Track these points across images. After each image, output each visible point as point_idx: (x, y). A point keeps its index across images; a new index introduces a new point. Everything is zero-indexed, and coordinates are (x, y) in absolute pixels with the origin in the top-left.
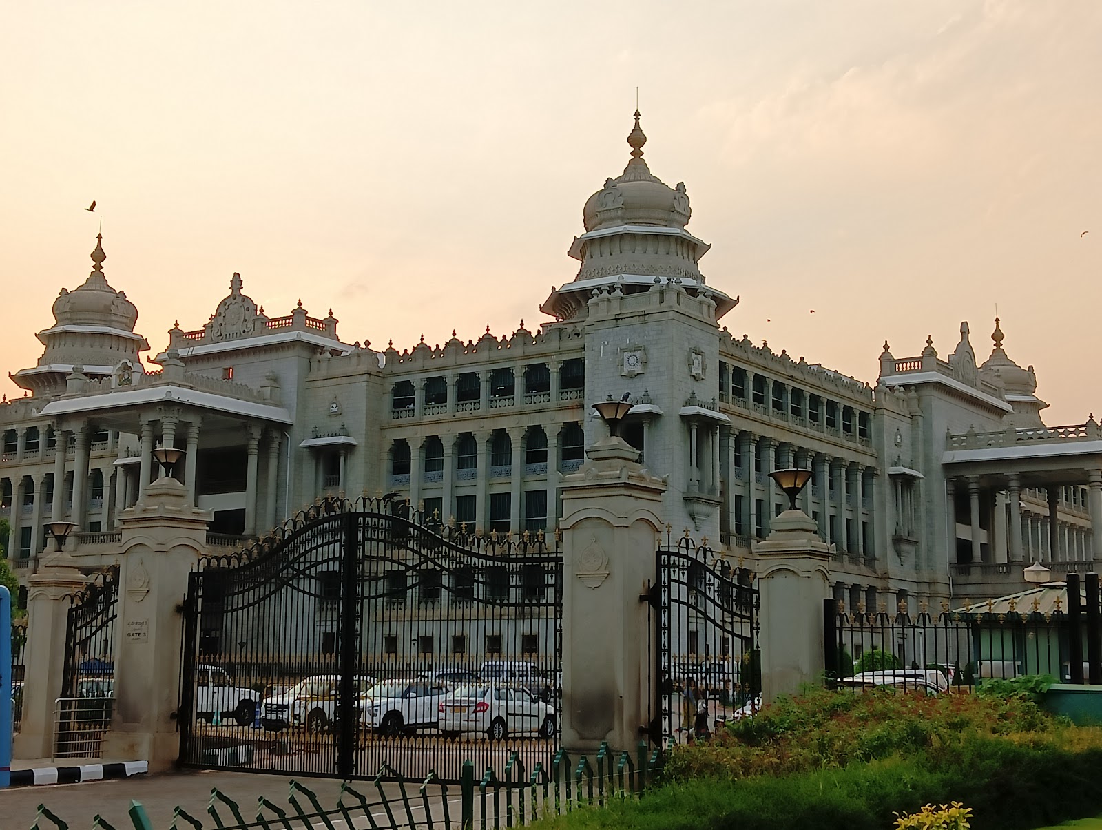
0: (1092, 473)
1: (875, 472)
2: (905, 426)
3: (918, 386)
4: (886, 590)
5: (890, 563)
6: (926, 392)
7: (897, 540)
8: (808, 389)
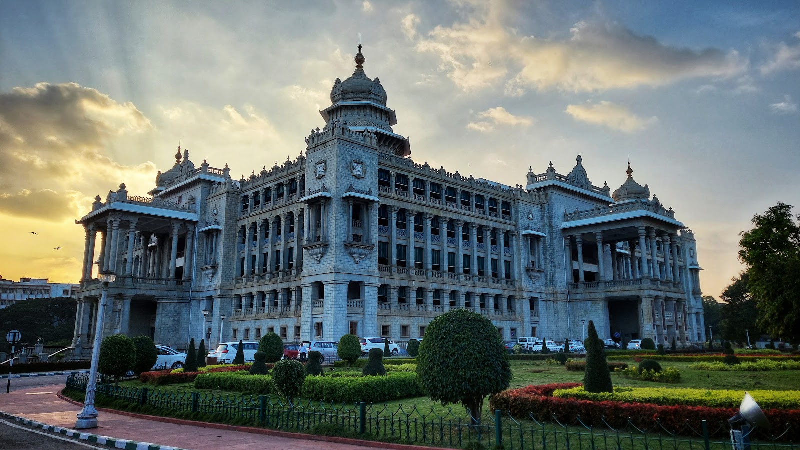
0: (640, 228)
1: (514, 234)
2: (536, 210)
3: (545, 188)
4: (522, 298)
5: (525, 282)
6: (550, 191)
7: (528, 270)
8: (460, 187)
